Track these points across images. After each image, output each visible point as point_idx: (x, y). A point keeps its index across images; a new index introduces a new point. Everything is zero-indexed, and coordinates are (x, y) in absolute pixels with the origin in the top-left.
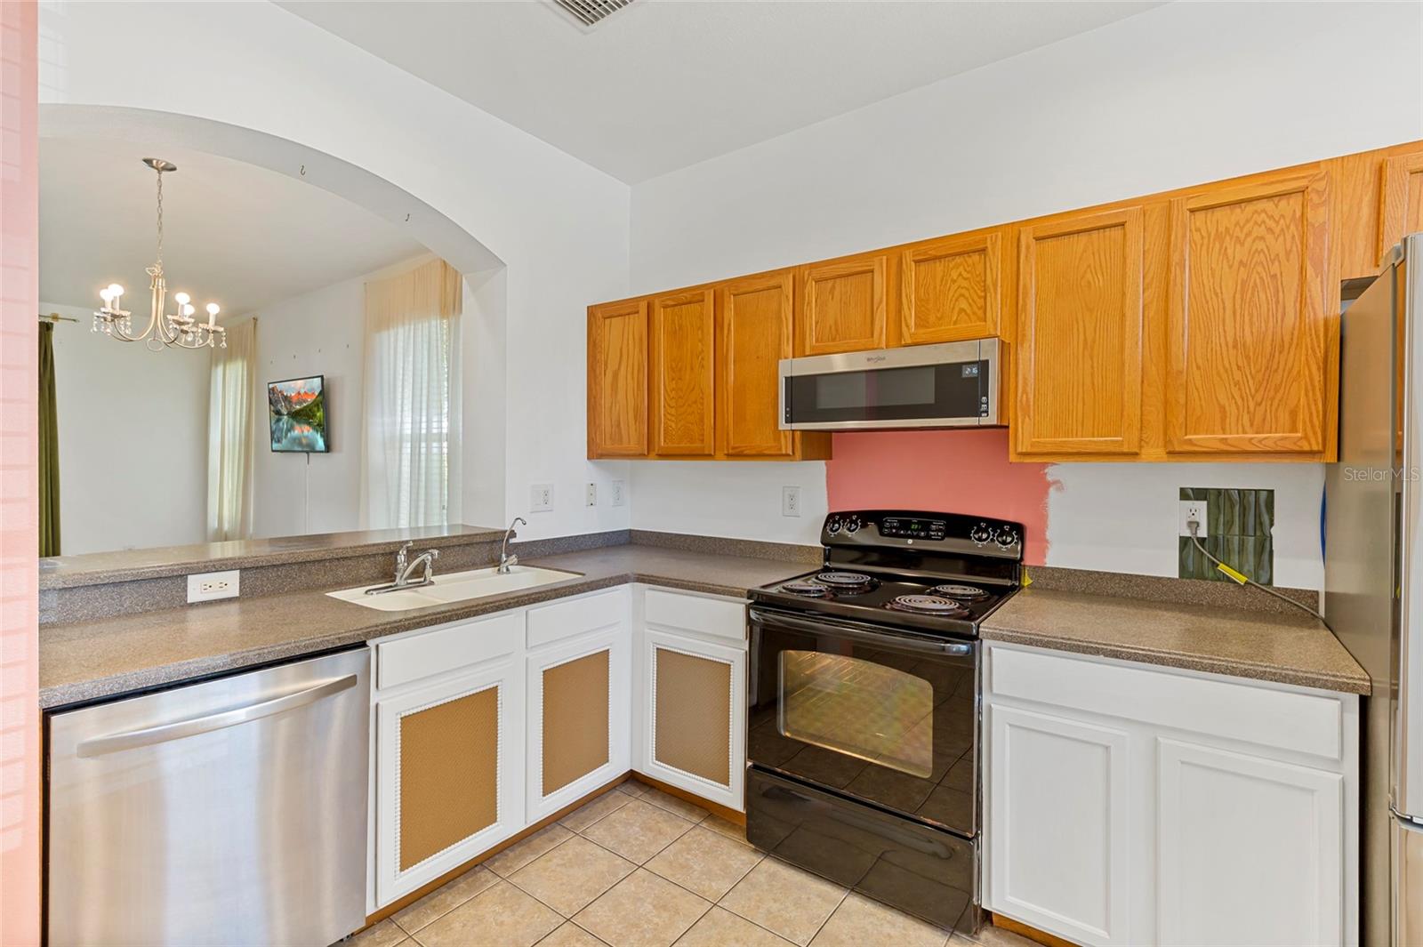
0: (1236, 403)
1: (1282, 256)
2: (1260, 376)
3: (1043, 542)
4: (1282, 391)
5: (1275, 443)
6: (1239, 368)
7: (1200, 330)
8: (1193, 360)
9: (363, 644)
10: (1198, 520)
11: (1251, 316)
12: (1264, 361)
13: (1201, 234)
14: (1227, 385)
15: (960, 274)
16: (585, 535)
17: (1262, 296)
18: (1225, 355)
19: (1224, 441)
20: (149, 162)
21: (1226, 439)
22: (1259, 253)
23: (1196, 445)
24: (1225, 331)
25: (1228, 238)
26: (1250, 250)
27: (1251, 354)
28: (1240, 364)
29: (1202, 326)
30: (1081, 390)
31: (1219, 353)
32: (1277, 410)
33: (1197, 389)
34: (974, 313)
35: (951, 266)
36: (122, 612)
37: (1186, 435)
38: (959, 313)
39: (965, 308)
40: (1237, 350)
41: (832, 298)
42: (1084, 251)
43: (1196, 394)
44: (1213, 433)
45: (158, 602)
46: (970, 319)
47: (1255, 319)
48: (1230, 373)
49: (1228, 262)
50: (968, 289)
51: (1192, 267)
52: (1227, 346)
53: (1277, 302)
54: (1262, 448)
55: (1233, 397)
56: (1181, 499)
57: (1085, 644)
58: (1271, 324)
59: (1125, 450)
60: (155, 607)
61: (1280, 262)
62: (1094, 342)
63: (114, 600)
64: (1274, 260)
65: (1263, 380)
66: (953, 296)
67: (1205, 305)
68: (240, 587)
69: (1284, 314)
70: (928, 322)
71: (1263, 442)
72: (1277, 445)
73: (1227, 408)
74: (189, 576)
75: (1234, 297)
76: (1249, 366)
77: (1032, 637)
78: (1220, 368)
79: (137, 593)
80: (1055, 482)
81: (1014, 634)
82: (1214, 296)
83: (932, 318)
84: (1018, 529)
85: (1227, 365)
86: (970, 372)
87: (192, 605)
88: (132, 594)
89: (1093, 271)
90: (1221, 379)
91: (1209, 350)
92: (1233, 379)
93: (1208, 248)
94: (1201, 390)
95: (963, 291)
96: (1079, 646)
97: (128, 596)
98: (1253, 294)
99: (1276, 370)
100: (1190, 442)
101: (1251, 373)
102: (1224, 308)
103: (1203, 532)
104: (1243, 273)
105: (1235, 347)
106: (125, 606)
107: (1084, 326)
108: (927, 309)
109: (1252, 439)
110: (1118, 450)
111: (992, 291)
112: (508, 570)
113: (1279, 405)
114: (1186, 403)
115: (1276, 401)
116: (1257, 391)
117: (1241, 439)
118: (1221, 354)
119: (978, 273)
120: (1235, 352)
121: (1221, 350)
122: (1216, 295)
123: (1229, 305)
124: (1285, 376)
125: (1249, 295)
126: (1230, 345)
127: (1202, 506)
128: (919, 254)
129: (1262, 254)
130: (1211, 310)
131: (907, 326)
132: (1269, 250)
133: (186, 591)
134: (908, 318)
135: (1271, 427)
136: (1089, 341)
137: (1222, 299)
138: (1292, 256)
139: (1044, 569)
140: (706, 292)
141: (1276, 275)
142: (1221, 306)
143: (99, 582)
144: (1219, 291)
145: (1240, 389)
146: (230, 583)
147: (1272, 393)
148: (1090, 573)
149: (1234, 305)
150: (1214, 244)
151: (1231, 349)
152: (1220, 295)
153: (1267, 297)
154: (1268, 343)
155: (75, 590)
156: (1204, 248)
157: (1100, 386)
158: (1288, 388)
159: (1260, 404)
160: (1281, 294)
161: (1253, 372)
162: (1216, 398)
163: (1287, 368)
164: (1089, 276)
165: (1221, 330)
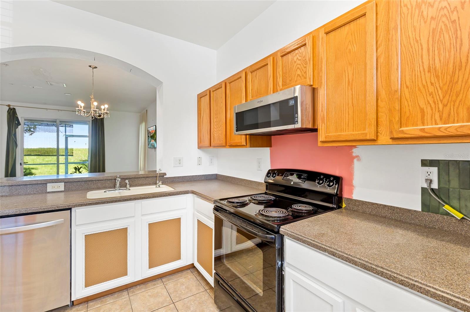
0: (431, 106)
1: (459, 7)
2: (446, 88)
3: (351, 186)
4: (461, 96)
5: (456, 129)
6: (432, 84)
7: (408, 65)
8: (404, 83)
9: (70, 209)
10: (431, 178)
11: (439, 49)
12: (449, 77)
13: (407, 7)
14: (425, 96)
15: (297, 58)
16: (197, 175)
17: (447, 36)
18: (423, 78)
19: (423, 130)
20: (90, 66)
21: (424, 129)
22: (443, 9)
23: (406, 134)
24: (423, 63)
25: (423, 5)
26: (437, 9)
27: (440, 74)
28: (433, 81)
29: (409, 62)
30: (347, 107)
31: (419, 76)
32: (458, 108)
33: (407, 100)
34: (303, 76)
35: (294, 55)
36: (27, 193)
37: (401, 127)
38: (297, 77)
39: (300, 74)
40: (431, 72)
41: (256, 79)
42: (347, 34)
43: (406, 104)
44: (417, 125)
45: (38, 191)
46: (301, 78)
47: (442, 52)
48: (426, 88)
49: (424, 20)
50: (300, 65)
51: (403, 29)
52: (424, 71)
53: (457, 38)
54: (447, 133)
55: (429, 103)
56: (422, 166)
57: (320, 245)
58: (452, 52)
59: (368, 138)
60: (37, 192)
61: (457, 11)
62: (353, 80)
63: (24, 189)
64: (454, 10)
65: (448, 89)
66: (295, 69)
67: (411, 49)
68: (64, 188)
69: (461, 44)
70: (286, 83)
71: (448, 130)
72: (457, 131)
73: (425, 110)
74: (48, 184)
75: (428, 41)
76: (439, 82)
77: (299, 236)
78: (420, 85)
79: (32, 188)
80: (357, 156)
81: (292, 234)
82: (415, 42)
83: (288, 81)
84: (338, 180)
85: (424, 82)
86: (292, 103)
87: (49, 192)
88: (30, 188)
89: (352, 44)
90: (421, 93)
91: (413, 75)
92: (429, 91)
93: (412, 15)
94: (409, 100)
95: (299, 66)
96: (317, 245)
97: (29, 189)
98: (440, 36)
99: (457, 82)
100: (402, 132)
101: (440, 86)
102: (422, 49)
103: (435, 185)
104: (433, 25)
105: (429, 71)
106: (28, 192)
107: (348, 73)
108: (286, 77)
109: (440, 128)
110: (364, 138)
111: (309, 63)
112: (159, 186)
113: (459, 104)
114: (401, 109)
115: (458, 102)
116: (444, 97)
117: (433, 128)
118: (421, 77)
119: (304, 56)
120: (429, 74)
121: (421, 74)
122: (417, 41)
123: (425, 46)
124: (463, 86)
125: (437, 37)
126: (426, 70)
127: (434, 170)
128: (282, 53)
129: (445, 10)
130: (414, 52)
131: (279, 86)
132: (450, 6)
133: (47, 188)
134: (279, 82)
135: (454, 120)
136: (351, 80)
137: (421, 44)
138: (465, 6)
139: (351, 200)
140: (223, 83)
141: (455, 20)
142: (420, 47)
143: (19, 184)
144: (418, 39)
145: (433, 97)
146: (61, 187)
147: (454, 98)
148: (373, 204)
149: (428, 46)
150: (415, 11)
151: (426, 73)
152: (419, 41)
153: (449, 36)
154: (451, 66)
155: (13, 186)
156: (409, 15)
157: (356, 105)
158: (465, 93)
159: (446, 105)
160: (459, 32)
161: (441, 85)
162: (418, 104)
163: (464, 81)
164: (350, 47)
165: (420, 63)
